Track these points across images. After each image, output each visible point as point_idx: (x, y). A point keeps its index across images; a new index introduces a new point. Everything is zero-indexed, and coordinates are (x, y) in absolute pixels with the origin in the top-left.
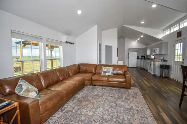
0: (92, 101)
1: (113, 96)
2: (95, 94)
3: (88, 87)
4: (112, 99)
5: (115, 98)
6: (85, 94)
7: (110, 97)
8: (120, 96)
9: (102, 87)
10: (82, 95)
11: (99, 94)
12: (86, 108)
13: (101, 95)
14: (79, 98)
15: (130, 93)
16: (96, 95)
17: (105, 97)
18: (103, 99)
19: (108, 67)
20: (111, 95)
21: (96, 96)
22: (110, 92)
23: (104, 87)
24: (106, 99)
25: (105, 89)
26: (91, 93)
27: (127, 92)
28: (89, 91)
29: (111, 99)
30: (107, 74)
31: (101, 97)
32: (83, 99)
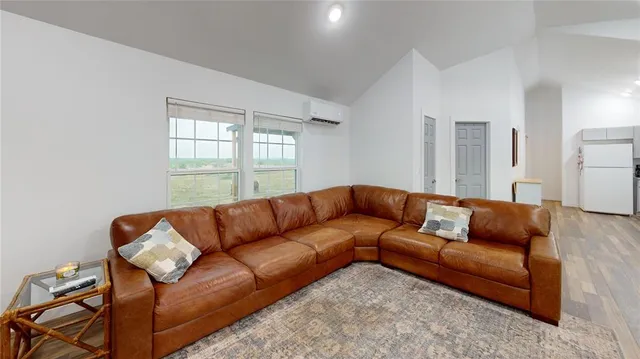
0: (345, 328)
1: (444, 331)
2: (375, 301)
3: (366, 266)
4: (431, 349)
5: (449, 348)
6: (340, 289)
7: (429, 336)
8: (482, 344)
9: (416, 280)
10: (328, 293)
11: (388, 305)
12: (309, 349)
13: (394, 314)
14: (313, 301)
15: (547, 347)
16: (373, 307)
17: (403, 328)
18: (396, 331)
19: (448, 208)
20: (435, 327)
21: (371, 312)
22: (441, 311)
23: (422, 282)
24: (408, 338)
25: (423, 288)
26: (360, 293)
27: (534, 338)
28: (356, 284)
29: (425, 347)
30: (440, 232)
31: (390, 321)
32: (322, 310)
